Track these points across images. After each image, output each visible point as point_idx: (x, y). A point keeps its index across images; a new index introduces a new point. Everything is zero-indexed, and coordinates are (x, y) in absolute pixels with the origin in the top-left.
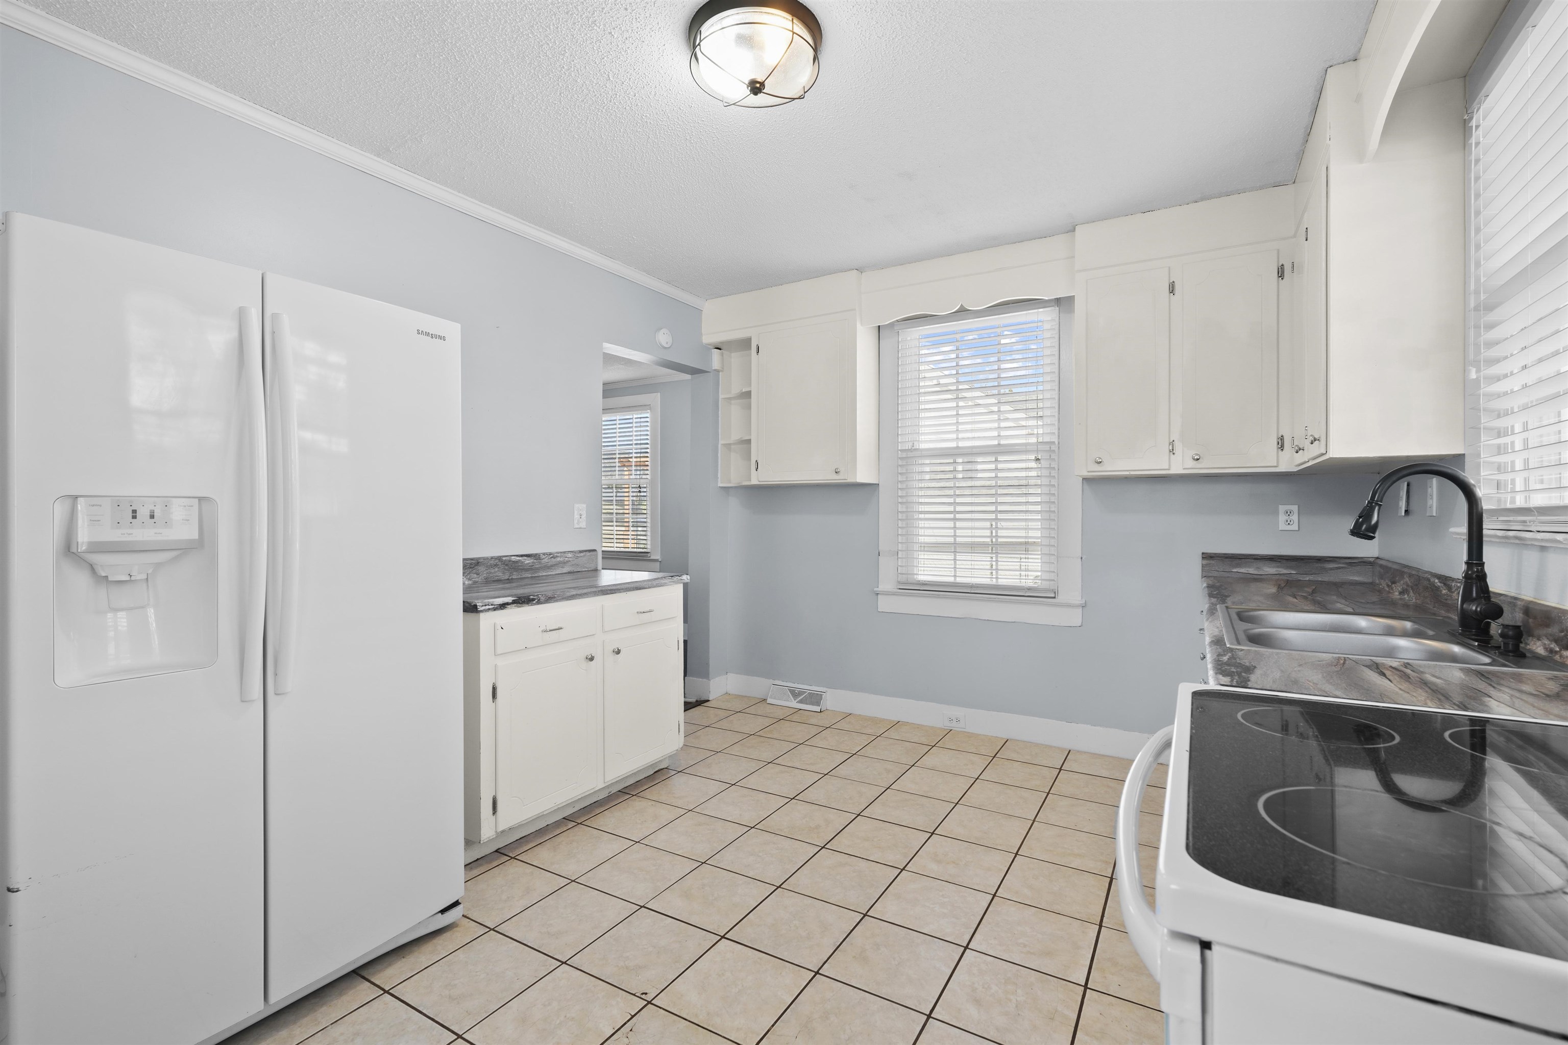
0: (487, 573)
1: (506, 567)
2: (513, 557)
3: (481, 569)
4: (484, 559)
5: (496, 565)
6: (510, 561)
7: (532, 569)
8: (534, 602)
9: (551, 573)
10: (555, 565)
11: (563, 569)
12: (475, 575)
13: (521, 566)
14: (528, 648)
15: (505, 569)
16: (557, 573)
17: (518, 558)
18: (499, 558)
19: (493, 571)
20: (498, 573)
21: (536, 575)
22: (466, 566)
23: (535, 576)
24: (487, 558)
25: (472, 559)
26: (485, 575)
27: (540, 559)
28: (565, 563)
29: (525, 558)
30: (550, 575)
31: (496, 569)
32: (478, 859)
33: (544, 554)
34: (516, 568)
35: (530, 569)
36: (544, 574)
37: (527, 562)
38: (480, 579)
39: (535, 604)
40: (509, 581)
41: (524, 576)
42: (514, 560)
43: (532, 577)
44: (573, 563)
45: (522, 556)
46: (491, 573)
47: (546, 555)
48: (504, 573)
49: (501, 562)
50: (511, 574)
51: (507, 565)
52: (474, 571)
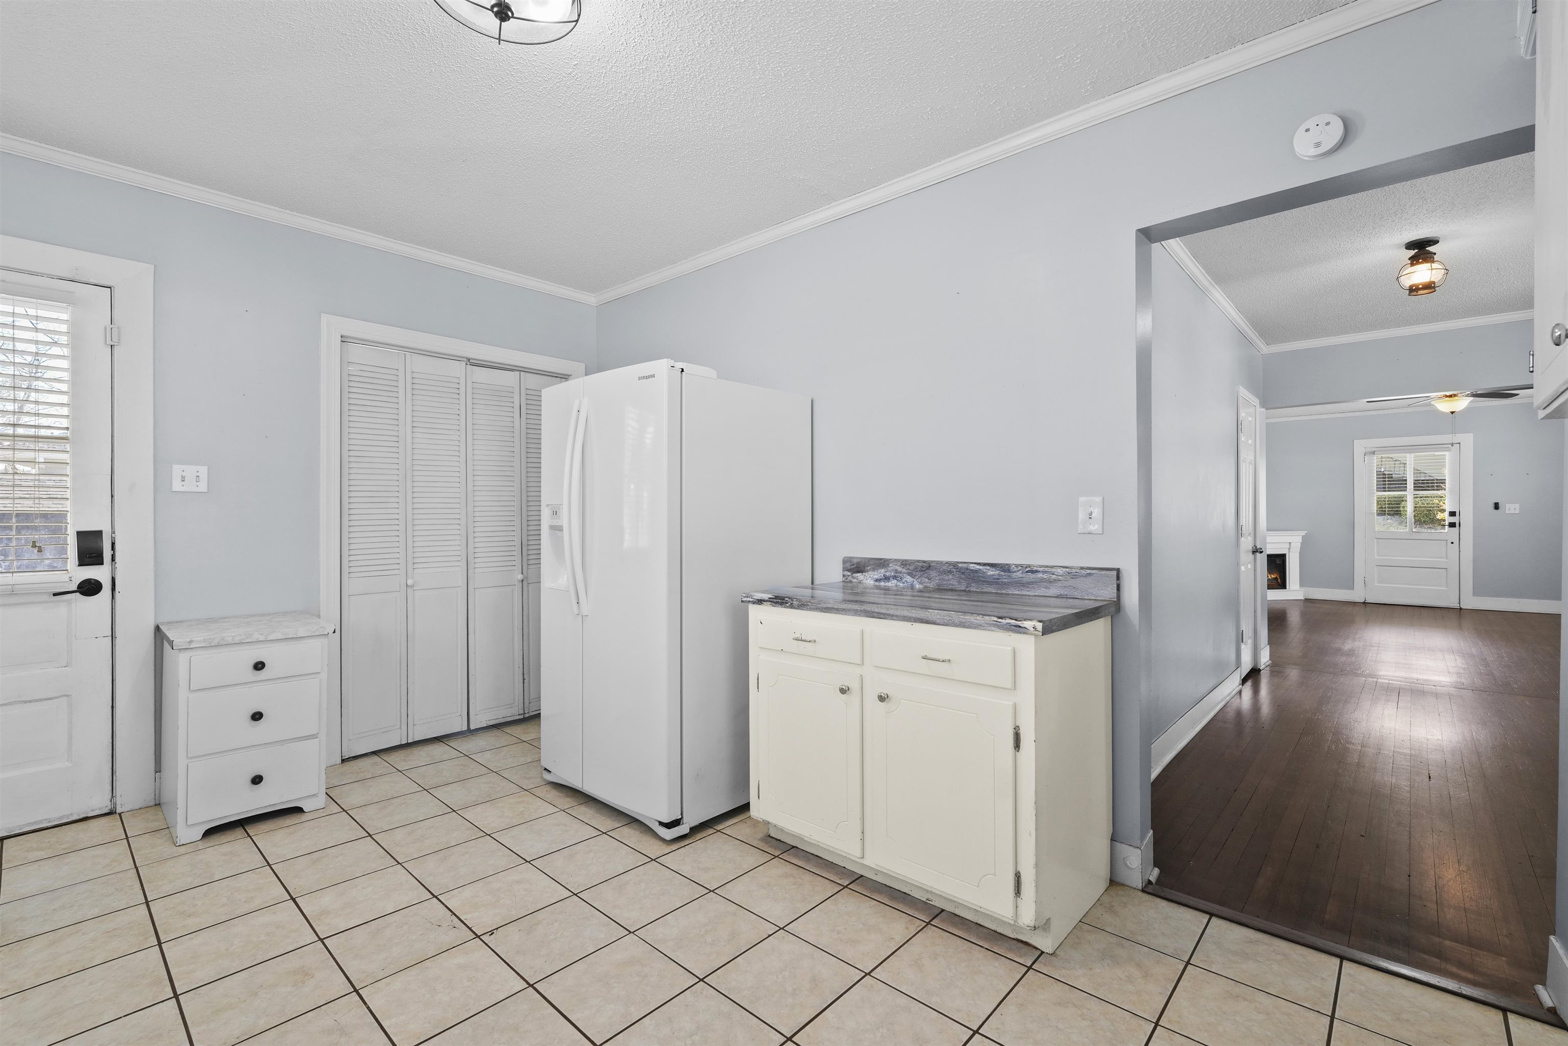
0: (940, 579)
1: (963, 576)
2: (972, 565)
3: (933, 573)
4: (938, 562)
5: (950, 572)
6: (967, 569)
7: (997, 583)
8: (787, 605)
9: (1028, 593)
10: (1033, 582)
11: (1047, 590)
12: (927, 580)
13: (982, 577)
14: (784, 652)
15: (961, 578)
16: (1037, 594)
17: (978, 567)
18: (955, 565)
19: (946, 578)
20: (952, 581)
21: (1004, 592)
22: (917, 568)
23: (1002, 594)
24: (941, 563)
25: (924, 562)
26: (937, 581)
27: (1010, 572)
28: (1051, 582)
29: (988, 568)
30: (1026, 595)
31: (951, 577)
32: (780, 840)
33: (1017, 566)
34: (976, 578)
35: (995, 582)
36: (1015, 592)
37: (990, 573)
38: (932, 585)
39: (787, 607)
40: (967, 592)
41: (985, 590)
42: (973, 568)
43: (997, 593)
44: (1066, 583)
45: (985, 564)
46: (944, 580)
47: (1020, 568)
48: (959, 582)
49: (955, 568)
50: (968, 585)
51: (963, 573)
52: (926, 575)
